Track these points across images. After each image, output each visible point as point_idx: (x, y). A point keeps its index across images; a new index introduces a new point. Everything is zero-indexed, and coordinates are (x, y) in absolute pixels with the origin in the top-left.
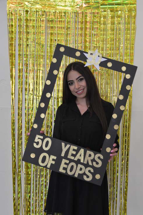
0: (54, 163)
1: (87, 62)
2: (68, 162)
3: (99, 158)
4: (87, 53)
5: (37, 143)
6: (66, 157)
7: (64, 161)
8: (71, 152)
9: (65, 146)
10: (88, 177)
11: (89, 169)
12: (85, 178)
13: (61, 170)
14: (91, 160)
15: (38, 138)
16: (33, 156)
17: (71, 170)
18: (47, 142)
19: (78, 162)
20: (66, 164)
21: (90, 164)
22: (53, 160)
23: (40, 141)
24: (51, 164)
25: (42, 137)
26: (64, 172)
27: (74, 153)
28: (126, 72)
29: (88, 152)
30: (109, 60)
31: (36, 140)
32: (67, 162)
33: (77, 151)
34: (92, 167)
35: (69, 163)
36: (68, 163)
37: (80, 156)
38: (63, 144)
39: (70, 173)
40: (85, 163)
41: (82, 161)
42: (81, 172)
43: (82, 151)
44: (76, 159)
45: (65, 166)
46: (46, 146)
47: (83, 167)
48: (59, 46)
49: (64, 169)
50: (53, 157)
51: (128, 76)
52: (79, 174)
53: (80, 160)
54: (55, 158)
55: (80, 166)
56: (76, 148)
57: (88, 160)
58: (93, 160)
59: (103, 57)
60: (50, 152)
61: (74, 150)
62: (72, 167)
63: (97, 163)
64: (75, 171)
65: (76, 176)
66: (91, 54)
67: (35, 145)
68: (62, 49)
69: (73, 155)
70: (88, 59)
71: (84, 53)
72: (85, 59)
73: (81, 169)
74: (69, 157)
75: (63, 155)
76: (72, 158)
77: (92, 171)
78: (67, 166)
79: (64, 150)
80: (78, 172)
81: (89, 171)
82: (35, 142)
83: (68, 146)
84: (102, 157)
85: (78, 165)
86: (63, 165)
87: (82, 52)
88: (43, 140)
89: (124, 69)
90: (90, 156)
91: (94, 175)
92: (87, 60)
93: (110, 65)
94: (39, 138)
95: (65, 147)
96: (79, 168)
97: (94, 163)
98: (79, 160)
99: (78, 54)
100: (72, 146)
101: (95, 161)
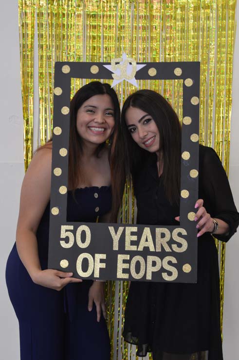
0: (103, 265)
1: (113, 79)
2: (128, 257)
3: (180, 235)
4: (110, 64)
5: (67, 240)
6: (122, 250)
7: (121, 257)
8: (129, 238)
9: (116, 231)
10: (170, 274)
11: (168, 259)
12: (166, 277)
13: (120, 275)
14: (168, 243)
15: (65, 231)
16: (64, 264)
17: (138, 270)
18: (83, 234)
19: (146, 252)
20: (125, 261)
21: (168, 249)
22: (102, 261)
23: (71, 235)
24: (100, 268)
25: (72, 228)
26: (126, 276)
27: (135, 238)
28: (183, 77)
29: (159, 231)
30: (149, 65)
31: (63, 235)
32: (126, 259)
33: (139, 234)
34: (173, 254)
35: (131, 258)
36: (129, 259)
37: (147, 240)
38: (111, 229)
39: (137, 277)
40: (159, 250)
41: (152, 249)
42: (156, 269)
43: (147, 231)
44: (141, 248)
45: (126, 266)
46: (83, 240)
47: (157, 259)
49: (125, 271)
50: (99, 256)
51: (189, 82)
52: (152, 272)
53: (148, 247)
54: (104, 256)
55: (150, 259)
56: (135, 229)
57: (161, 244)
58: (171, 242)
59: (138, 63)
60: (92, 250)
61: (133, 234)
62: (138, 264)
63: (180, 245)
64: (145, 269)
65: (149, 277)
66: (117, 63)
67: (63, 244)
68: (66, 70)
69: (133, 243)
70: (113, 73)
71: (104, 66)
72: (109, 75)
73: (154, 264)
74: (128, 247)
75: (116, 247)
76: (134, 248)
77: (174, 260)
78: (128, 264)
79: (116, 238)
80: (151, 270)
81: (170, 263)
82: (63, 239)
83: (121, 229)
84: (184, 232)
85: (147, 257)
86: (121, 266)
87: (100, 65)
88: (74, 232)
89: (178, 72)
90: (163, 235)
91: (179, 267)
92: (113, 75)
93: (152, 72)
94: (67, 231)
95: (116, 233)
96: (150, 263)
97: (174, 247)
98: (146, 249)
99: (94, 70)
100: (127, 228)
101: (175, 243)
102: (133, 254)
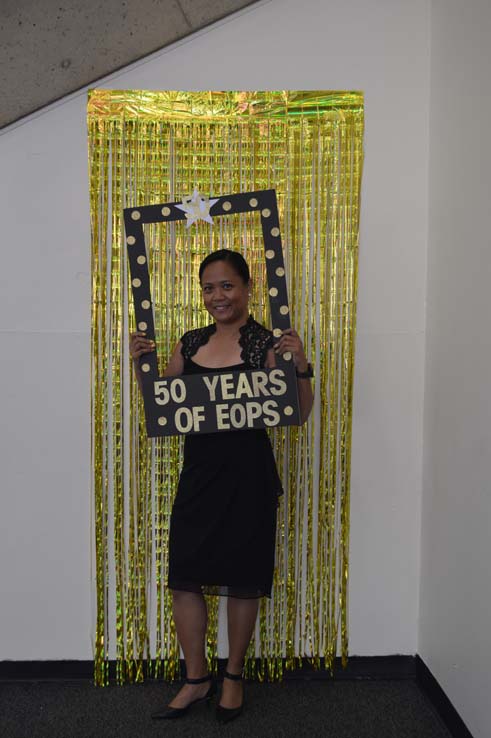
0: (203, 418)
1: (186, 218)
2: (226, 406)
3: (277, 376)
4: (181, 203)
5: (162, 396)
6: (220, 400)
7: (219, 408)
8: (225, 387)
9: (211, 381)
10: (272, 418)
11: (267, 404)
12: (268, 422)
13: (221, 426)
14: (266, 387)
15: (158, 387)
16: (162, 421)
17: (238, 419)
18: (178, 387)
19: (244, 399)
20: (224, 411)
21: (266, 393)
22: (200, 414)
23: (164, 391)
24: (199, 422)
25: (165, 383)
26: (227, 426)
27: (231, 386)
28: (260, 208)
29: (255, 375)
30: (223, 199)
31: (157, 392)
32: (225, 408)
33: (235, 381)
34: (272, 397)
35: (230, 407)
36: (227, 408)
37: (244, 387)
38: (206, 379)
39: (238, 426)
40: (257, 395)
41: (250, 395)
42: (256, 416)
43: (243, 377)
44: (238, 396)
45: (226, 416)
46: (179, 394)
47: (256, 405)
48: (128, 212)
49: (225, 421)
50: (197, 409)
51: (266, 213)
52: (254, 420)
53: (246, 394)
54: (202, 409)
55: (250, 405)
56: (230, 377)
57: (259, 389)
58: (269, 386)
59: (210, 199)
60: (189, 404)
61: (228, 381)
62: (238, 412)
64: (245, 417)
65: (251, 425)
66: (188, 202)
67: (159, 401)
68: (136, 216)
69: (230, 391)
70: (186, 213)
71: (176, 206)
72: (182, 215)
73: (254, 410)
74: (226, 396)
75: (213, 398)
76: (232, 396)
77: (275, 404)
78: (228, 414)
79: (212, 388)
80: (252, 417)
81: (270, 407)
82: (157, 396)
83: (216, 378)
84: (281, 373)
85: (246, 404)
86: (220, 416)
87: (171, 206)
88: (168, 387)
89: (254, 203)
90: (260, 379)
91: (280, 410)
93: (227, 206)
94: (160, 387)
95: (211, 383)
96: (249, 410)
97: (273, 390)
98: (244, 395)
99: (166, 212)
100: (222, 376)
101: (273, 385)
102: (231, 403)
